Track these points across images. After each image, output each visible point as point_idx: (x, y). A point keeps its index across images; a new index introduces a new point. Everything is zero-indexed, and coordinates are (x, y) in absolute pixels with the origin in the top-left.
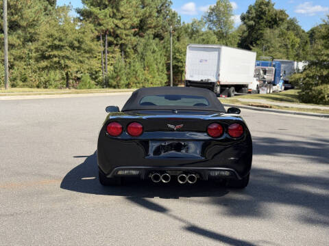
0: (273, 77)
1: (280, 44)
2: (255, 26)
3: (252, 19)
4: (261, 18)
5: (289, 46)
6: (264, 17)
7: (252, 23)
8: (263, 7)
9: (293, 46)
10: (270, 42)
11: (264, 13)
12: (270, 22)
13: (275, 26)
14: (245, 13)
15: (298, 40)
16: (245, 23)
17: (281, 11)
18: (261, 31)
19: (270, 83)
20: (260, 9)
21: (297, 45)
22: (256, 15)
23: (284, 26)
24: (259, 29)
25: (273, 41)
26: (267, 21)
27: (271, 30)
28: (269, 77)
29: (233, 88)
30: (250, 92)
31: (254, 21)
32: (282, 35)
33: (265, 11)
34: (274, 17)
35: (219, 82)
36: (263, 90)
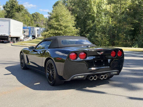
0: (28, 34)
1: (23, 20)
2: (10, 11)
3: (9, 8)
4: (13, 8)
5: (26, 21)
6: (15, 7)
7: (8, 9)
8: (13, 2)
9: (28, 20)
10: (18, 18)
11: (14, 6)
12: (17, 10)
13: (20, 12)
14: (5, 5)
15: (30, 18)
16: (5, 9)
17: (22, 5)
18: (13, 14)
19: (27, 36)
20: (12, 4)
21: (29, 20)
22: (10, 6)
23: (23, 12)
24: (12, 12)
25: (20, 18)
26: (16, 9)
27: (18, 13)
28: (27, 34)
29: (15, 39)
30: (21, 41)
31: (10, 9)
32: (23, 15)
33: (15, 5)
34: (19, 8)
35: (10, 36)
36: (25, 39)
